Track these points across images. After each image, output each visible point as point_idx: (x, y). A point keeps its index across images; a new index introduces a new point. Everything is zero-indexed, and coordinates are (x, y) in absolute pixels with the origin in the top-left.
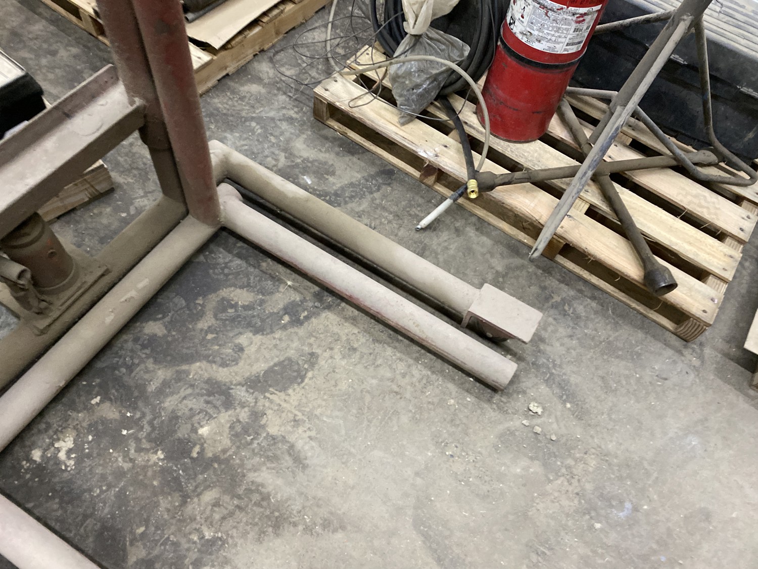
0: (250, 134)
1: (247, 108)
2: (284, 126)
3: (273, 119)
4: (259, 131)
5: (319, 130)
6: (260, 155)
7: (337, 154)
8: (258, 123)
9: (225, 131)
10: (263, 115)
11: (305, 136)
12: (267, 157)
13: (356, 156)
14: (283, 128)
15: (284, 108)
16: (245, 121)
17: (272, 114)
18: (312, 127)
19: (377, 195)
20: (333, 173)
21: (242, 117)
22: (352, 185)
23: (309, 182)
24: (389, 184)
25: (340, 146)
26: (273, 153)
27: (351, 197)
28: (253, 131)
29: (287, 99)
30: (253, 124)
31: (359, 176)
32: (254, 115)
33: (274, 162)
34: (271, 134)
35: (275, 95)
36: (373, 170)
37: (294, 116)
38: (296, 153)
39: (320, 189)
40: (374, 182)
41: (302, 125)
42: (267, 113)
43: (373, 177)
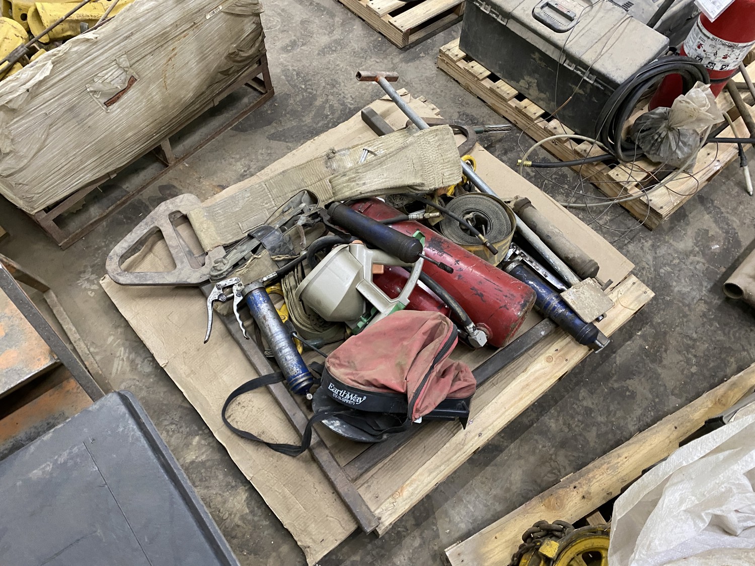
0: (673, 275)
1: (644, 273)
2: (662, 251)
3: (655, 258)
4: (667, 268)
5: (664, 231)
6: (695, 272)
7: (687, 225)
8: (661, 268)
9: (672, 291)
10: (651, 263)
11: (671, 241)
12: (695, 268)
13: (687, 213)
14: (664, 253)
15: (642, 248)
16: (659, 275)
17: (650, 257)
18: (660, 234)
19: (723, 210)
20: (707, 231)
21: (655, 277)
22: (716, 222)
23: (718, 246)
24: (712, 201)
25: (679, 221)
26: (691, 263)
27: (727, 224)
28: (669, 273)
29: (632, 244)
30: (662, 271)
31: (707, 217)
32: (652, 269)
33: (701, 264)
34: (671, 261)
35: (628, 251)
36: (700, 207)
37: (650, 242)
38: (690, 249)
39: (722, 241)
40: (712, 209)
41: (660, 240)
42: (649, 260)
43: (707, 209)
